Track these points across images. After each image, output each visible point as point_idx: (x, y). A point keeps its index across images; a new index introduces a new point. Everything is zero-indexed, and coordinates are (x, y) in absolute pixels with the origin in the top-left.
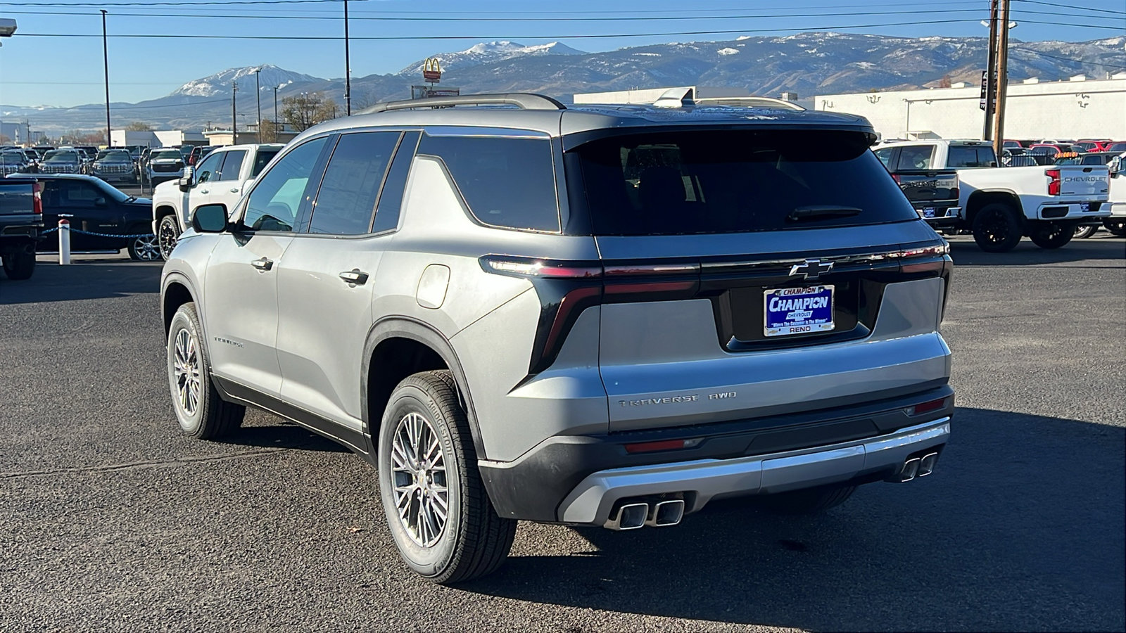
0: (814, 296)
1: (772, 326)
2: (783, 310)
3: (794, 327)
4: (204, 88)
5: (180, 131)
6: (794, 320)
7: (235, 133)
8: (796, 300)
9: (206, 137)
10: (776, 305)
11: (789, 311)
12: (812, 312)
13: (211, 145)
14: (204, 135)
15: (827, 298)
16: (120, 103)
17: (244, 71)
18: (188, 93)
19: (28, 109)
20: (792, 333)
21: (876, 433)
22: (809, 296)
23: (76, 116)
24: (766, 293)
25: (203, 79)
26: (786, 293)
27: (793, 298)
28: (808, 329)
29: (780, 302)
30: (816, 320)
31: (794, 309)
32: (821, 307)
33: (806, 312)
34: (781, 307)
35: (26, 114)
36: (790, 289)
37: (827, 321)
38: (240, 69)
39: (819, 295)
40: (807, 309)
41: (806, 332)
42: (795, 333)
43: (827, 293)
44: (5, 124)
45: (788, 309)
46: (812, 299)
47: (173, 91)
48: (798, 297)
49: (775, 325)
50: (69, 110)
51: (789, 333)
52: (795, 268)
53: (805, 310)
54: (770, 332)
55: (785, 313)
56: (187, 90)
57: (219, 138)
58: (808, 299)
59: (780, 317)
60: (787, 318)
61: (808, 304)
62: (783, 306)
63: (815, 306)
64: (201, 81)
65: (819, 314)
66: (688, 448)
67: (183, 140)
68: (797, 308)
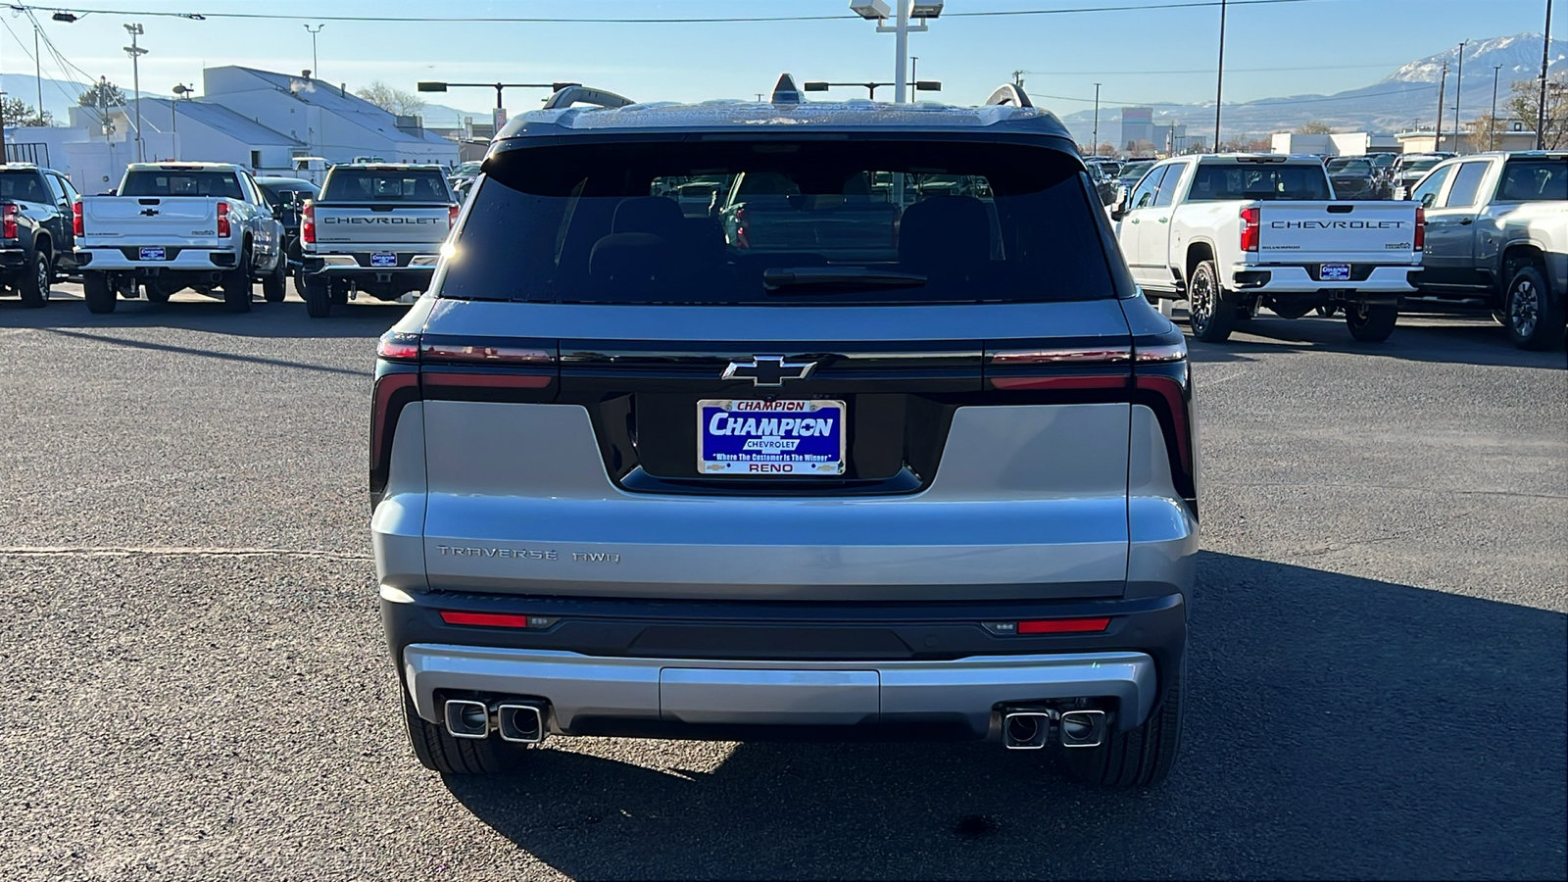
0: (803, 416)
1: (715, 459)
2: (737, 433)
3: (760, 464)
4: (1431, 71)
5: (1365, 134)
6: (759, 452)
7: (1439, 135)
8: (765, 421)
9: (1400, 141)
10: (722, 424)
11: (749, 435)
12: (798, 441)
13: (1405, 151)
14: (1396, 139)
15: (830, 421)
16: (1310, 96)
17: (1493, 43)
18: (1406, 79)
19: (1190, 106)
20: (754, 472)
21: (909, 655)
22: (794, 416)
23: (1249, 115)
24: (702, 404)
25: (1430, 58)
26: (743, 406)
27: (759, 417)
28: (787, 468)
29: (731, 420)
30: (807, 457)
31: (760, 433)
32: (817, 434)
33: (785, 441)
34: (734, 429)
35: (1186, 114)
36: (750, 402)
37: (829, 460)
38: (1486, 41)
39: (814, 415)
40: (788, 434)
41: (782, 472)
42: (760, 472)
43: (833, 413)
44: (1160, 127)
45: (748, 433)
46: (798, 421)
47: (1384, 77)
48: (770, 416)
49: (719, 456)
50: (1242, 107)
51: (749, 472)
52: (732, 367)
53: (782, 438)
54: (709, 468)
55: (743, 439)
56: (1406, 74)
57: (1418, 143)
58: (791, 421)
59: (733, 445)
60: (746, 448)
61: (789, 428)
62: (735, 427)
63: (805, 433)
64: (1425, 62)
65: (810, 446)
66: (535, 629)
67: (1369, 146)
68: (767, 432)
